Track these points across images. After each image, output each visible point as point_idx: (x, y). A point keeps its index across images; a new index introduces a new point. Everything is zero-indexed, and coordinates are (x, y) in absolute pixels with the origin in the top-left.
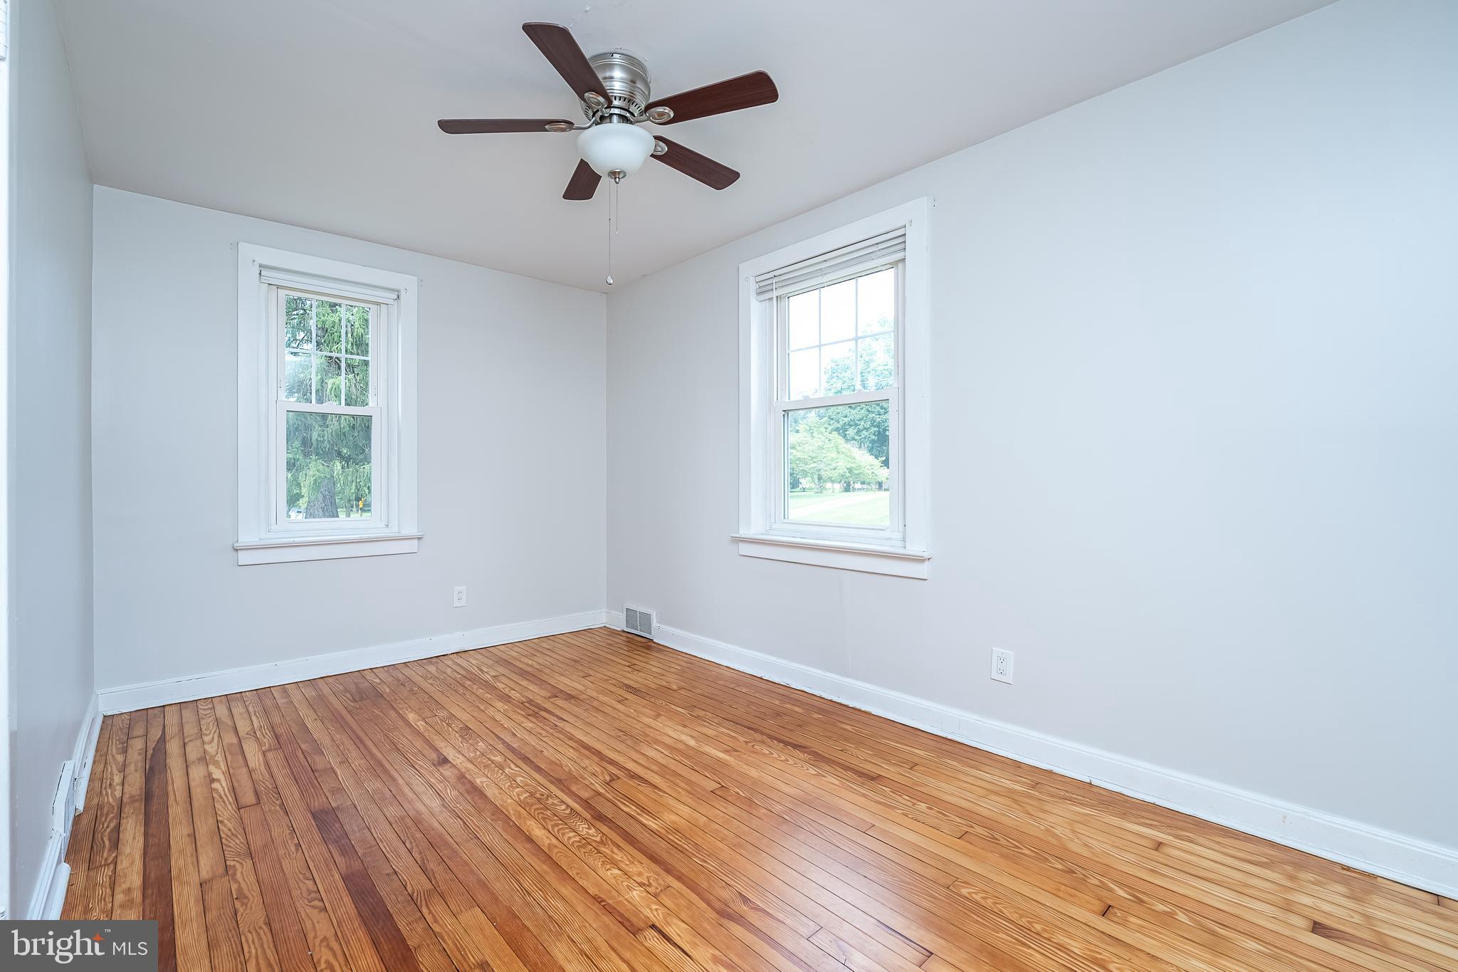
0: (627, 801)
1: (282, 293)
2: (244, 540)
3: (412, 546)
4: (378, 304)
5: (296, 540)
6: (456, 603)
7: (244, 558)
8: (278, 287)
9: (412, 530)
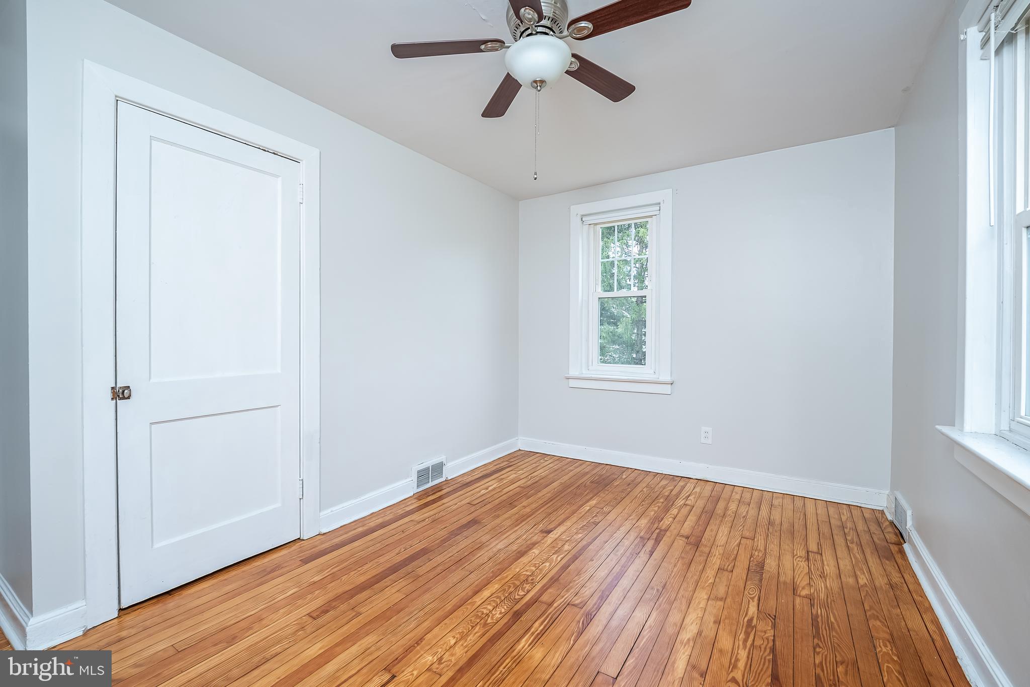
0: (548, 623)
1: (598, 227)
2: (573, 372)
3: (667, 389)
4: (651, 216)
5: (593, 376)
6: (703, 440)
7: (573, 383)
8: (596, 224)
9: (668, 379)
